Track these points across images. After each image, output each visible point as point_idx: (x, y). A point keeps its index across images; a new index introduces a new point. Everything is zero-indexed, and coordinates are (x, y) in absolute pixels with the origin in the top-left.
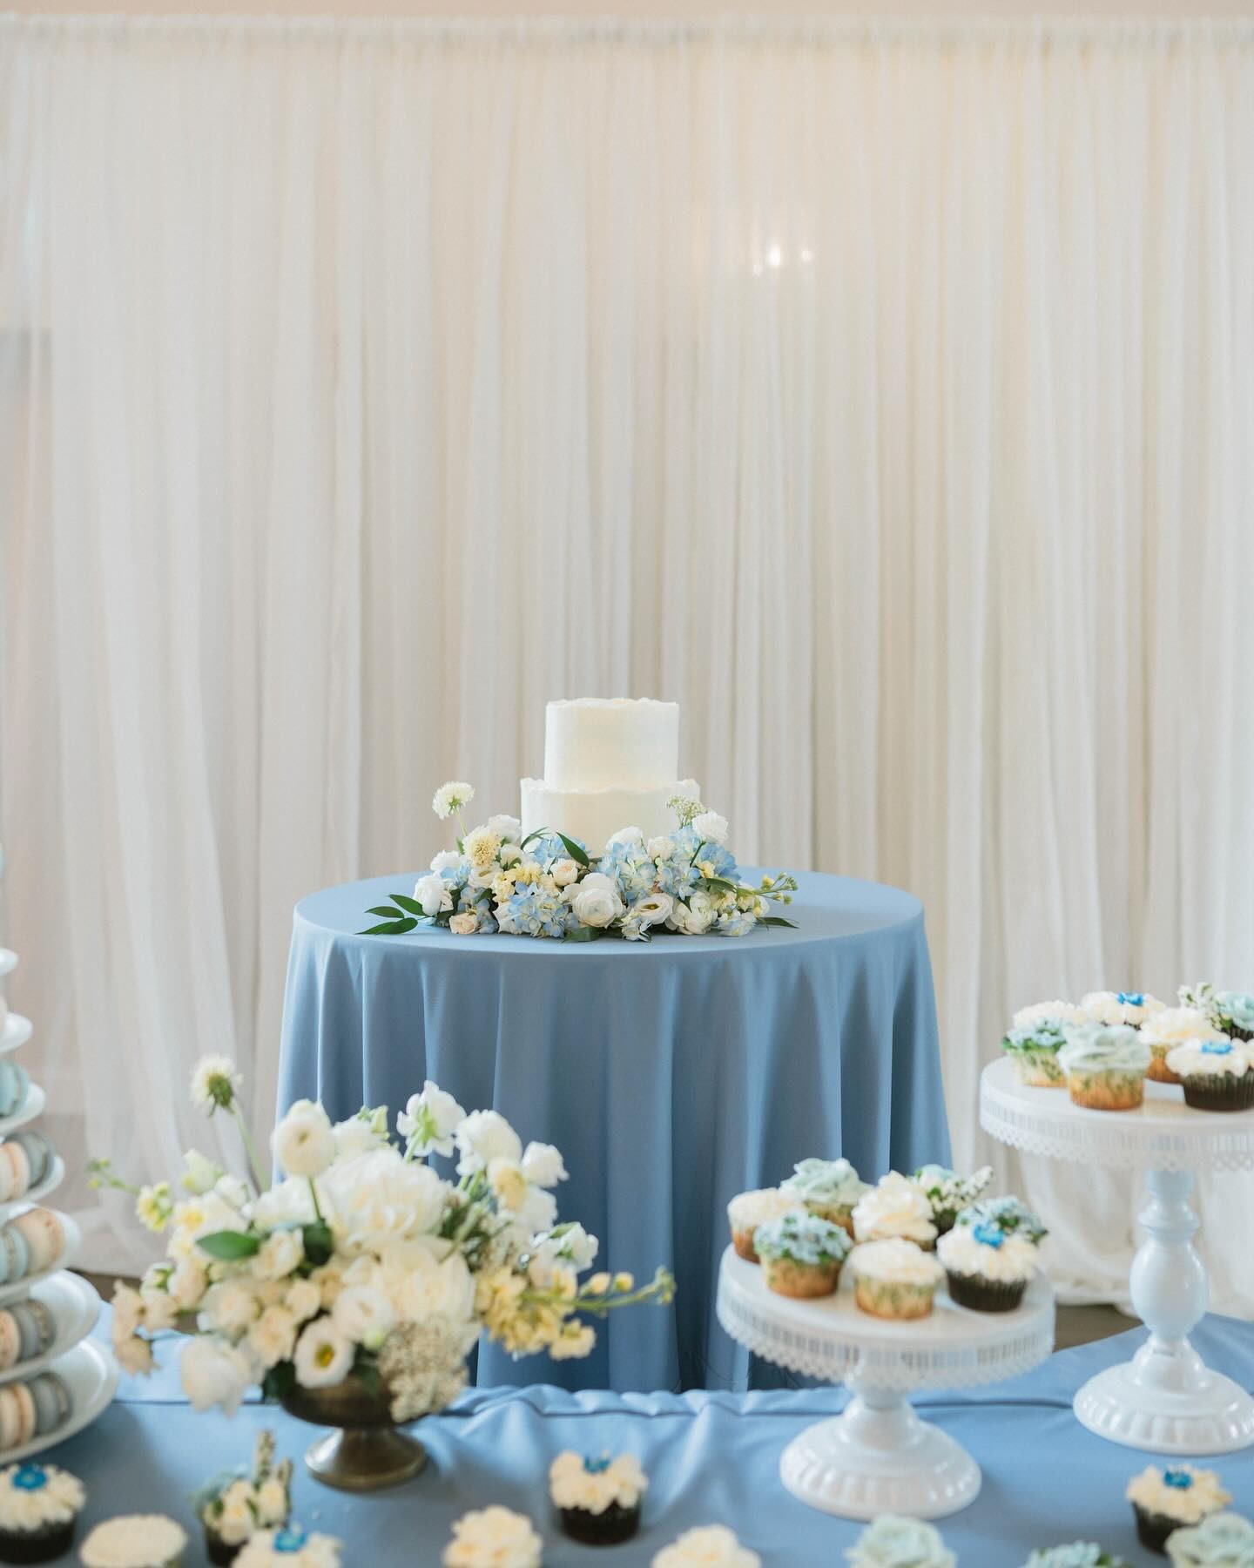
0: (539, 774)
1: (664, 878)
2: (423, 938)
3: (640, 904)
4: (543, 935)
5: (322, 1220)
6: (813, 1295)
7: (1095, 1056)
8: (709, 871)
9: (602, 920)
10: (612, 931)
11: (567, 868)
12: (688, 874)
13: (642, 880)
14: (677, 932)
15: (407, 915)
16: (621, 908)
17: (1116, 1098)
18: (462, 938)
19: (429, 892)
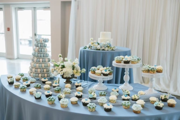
0: (100, 37)
1: (104, 46)
2: (87, 49)
3: (102, 48)
4: (95, 50)
5: (64, 65)
6: (93, 73)
7: (117, 59)
8: (108, 46)
9: (99, 49)
10: (99, 50)
11: (97, 44)
12: (106, 45)
13: (102, 46)
14: (105, 50)
15: (86, 48)
16: (100, 48)
17: (118, 62)
18: (89, 50)
19: (88, 46)
